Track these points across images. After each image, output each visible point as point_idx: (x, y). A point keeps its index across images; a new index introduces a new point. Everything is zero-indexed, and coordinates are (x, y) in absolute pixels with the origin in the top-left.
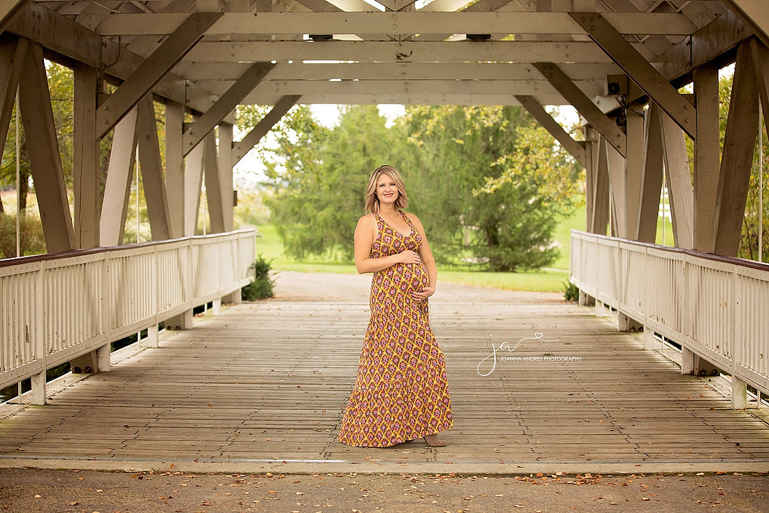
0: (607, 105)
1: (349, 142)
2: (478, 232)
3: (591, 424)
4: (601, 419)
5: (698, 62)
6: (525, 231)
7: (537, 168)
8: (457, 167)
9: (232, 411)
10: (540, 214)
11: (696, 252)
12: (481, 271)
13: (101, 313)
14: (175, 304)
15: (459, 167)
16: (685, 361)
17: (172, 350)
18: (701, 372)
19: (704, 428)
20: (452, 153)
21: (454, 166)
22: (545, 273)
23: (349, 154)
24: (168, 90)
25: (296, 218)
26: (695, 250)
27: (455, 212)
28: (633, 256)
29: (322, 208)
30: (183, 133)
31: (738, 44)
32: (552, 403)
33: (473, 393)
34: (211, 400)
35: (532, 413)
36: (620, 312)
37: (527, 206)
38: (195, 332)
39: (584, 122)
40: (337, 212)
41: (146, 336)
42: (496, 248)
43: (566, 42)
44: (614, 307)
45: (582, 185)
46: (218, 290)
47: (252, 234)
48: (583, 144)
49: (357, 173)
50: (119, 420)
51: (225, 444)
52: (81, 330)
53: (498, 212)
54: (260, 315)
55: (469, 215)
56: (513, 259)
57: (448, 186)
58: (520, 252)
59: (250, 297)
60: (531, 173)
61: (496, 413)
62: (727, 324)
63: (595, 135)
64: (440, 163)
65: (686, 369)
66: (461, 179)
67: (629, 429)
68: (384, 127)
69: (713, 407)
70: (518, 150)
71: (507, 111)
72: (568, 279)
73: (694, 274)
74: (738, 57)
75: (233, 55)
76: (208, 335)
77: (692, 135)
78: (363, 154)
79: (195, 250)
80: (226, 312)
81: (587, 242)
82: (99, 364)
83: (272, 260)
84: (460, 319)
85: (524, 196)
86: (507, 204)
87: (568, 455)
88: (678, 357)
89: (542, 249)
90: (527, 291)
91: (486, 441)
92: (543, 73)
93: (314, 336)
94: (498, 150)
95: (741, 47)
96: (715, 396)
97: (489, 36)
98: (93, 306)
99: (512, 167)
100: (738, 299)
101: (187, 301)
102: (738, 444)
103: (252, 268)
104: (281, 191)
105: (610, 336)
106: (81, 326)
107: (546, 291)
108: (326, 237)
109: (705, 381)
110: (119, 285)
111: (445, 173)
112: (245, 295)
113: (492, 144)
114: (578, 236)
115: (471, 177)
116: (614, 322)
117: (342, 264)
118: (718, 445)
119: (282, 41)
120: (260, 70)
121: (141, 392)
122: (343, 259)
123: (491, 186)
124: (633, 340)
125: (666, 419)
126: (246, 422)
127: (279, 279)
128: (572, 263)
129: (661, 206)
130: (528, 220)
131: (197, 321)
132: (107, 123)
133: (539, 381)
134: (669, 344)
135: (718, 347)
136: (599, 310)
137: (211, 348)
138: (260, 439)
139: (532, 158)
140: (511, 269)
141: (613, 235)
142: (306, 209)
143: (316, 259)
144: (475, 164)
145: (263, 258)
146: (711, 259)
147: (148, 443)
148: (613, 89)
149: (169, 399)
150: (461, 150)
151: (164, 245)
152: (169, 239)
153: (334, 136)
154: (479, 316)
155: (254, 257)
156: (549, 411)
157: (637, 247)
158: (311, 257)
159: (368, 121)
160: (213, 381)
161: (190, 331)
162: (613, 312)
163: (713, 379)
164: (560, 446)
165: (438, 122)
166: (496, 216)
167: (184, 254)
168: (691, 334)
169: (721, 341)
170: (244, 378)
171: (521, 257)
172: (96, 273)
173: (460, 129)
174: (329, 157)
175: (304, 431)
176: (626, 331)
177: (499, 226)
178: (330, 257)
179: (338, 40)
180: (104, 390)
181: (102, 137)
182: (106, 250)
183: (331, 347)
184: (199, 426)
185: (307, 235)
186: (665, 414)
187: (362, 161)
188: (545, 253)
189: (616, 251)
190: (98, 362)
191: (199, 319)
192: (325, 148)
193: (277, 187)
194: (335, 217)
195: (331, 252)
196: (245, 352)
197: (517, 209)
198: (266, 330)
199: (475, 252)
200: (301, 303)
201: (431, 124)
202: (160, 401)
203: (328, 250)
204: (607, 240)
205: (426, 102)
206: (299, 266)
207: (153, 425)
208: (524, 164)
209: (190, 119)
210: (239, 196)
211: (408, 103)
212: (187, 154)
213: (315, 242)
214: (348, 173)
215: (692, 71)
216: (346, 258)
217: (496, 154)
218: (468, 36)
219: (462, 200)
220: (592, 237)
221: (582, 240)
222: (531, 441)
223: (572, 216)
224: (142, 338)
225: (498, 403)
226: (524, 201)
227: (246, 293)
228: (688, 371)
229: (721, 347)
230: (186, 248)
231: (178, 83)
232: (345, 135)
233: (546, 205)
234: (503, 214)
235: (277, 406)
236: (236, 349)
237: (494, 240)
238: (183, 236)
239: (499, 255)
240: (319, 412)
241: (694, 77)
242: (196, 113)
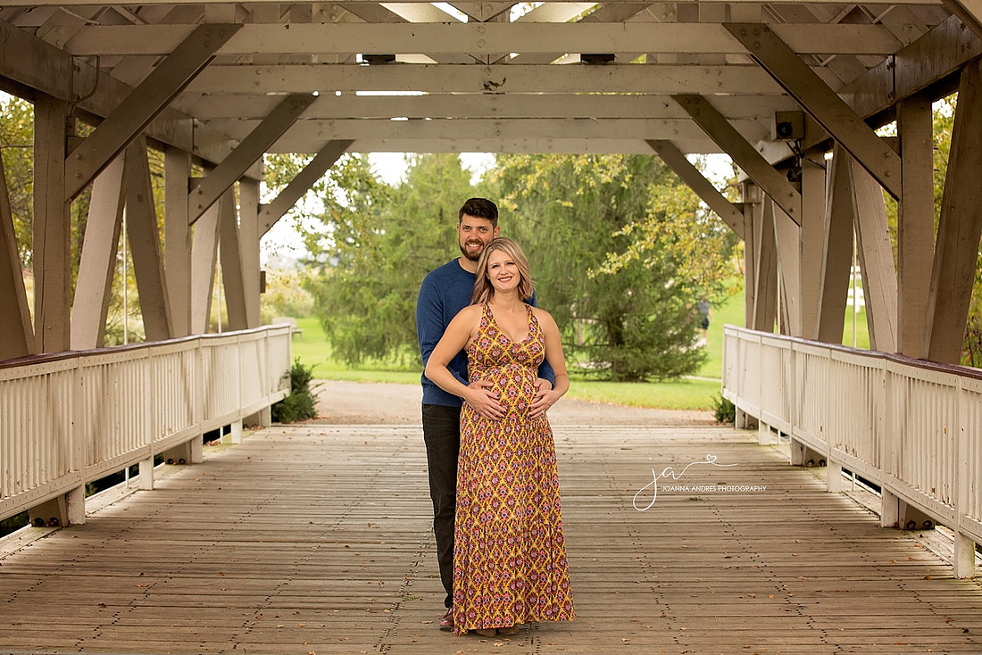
0: (775, 153)
1: (421, 205)
2: (595, 327)
3: (758, 601)
4: (771, 593)
5: (904, 92)
6: (660, 325)
7: (677, 240)
8: (567, 239)
9: (252, 582)
10: (681, 302)
11: (901, 357)
12: (601, 380)
13: (71, 443)
14: (177, 429)
15: (570, 239)
16: (886, 509)
17: (173, 493)
18: (908, 524)
19: (918, 605)
20: (560, 219)
21: (563, 238)
22: (688, 383)
23: (420, 221)
24: (168, 133)
25: (348, 308)
26: (900, 354)
27: (564, 300)
28: (811, 362)
29: (383, 295)
30: (189, 192)
31: (963, 66)
32: (701, 570)
33: (591, 555)
34: (223, 566)
35: (674, 585)
36: (793, 439)
37: (663, 292)
38: (204, 467)
39: (743, 176)
40: (404, 299)
41: (137, 473)
42: (621, 348)
43: (718, 65)
44: (784, 432)
45: (737, 263)
46: (238, 408)
47: (286, 331)
48: (741, 208)
49: (432, 247)
50: (92, 596)
51: (241, 632)
52: (43, 467)
53: (623, 299)
54: (296, 443)
55: (583, 303)
56: (644, 364)
57: (555, 264)
58: (652, 354)
59: (282, 418)
60: (668, 247)
61: (623, 585)
62: (947, 458)
63: (759, 195)
64: (543, 234)
65: (888, 520)
66: (572, 255)
67: (812, 608)
68: (468, 184)
69: (929, 575)
70: (651, 216)
71: (635, 163)
72: (719, 393)
73: (899, 387)
74: (961, 85)
75: (257, 84)
76: (223, 471)
77: (896, 193)
78: (439, 220)
79: (206, 354)
80: (250, 439)
81: (747, 341)
82: (69, 513)
83: (313, 366)
84: (572, 448)
85: (658, 276)
86: (636, 289)
87: (727, 647)
88: (875, 502)
89: (683, 350)
90: (664, 408)
91: (609, 626)
92: (687, 109)
93: (369, 473)
94: (624, 215)
95: (966, 70)
96: (930, 558)
97: (611, 57)
98: (60, 433)
99: (642, 239)
100: (963, 424)
101: (195, 424)
102: (967, 631)
103: (286, 378)
104: (328, 271)
105: (779, 473)
106: (43, 462)
107: (689, 409)
108: (388, 334)
109: (915, 536)
110: (98, 404)
111: (551, 247)
112: (275, 415)
113: (615, 207)
114: (734, 334)
115: (586, 252)
116: (785, 453)
117: (411, 371)
118: (938, 632)
119: (325, 64)
120: (296, 104)
121: (125, 555)
122: (411, 364)
123: (613, 264)
124: (810, 477)
125: (863, 593)
126: (272, 599)
127: (324, 393)
128: (725, 369)
129: (850, 292)
130: (664, 311)
131: (209, 452)
132: (80, 177)
133: (684, 538)
134: (862, 484)
135: (934, 490)
136: (763, 436)
137: (227, 491)
138: (289, 625)
139: (669, 227)
140: (641, 378)
141: (783, 332)
142: (361, 296)
143: (375, 364)
144: (592, 234)
145: (301, 363)
146: (924, 367)
147: (132, 629)
148: (784, 131)
149: (165, 565)
150: (573, 215)
151: (163, 347)
152: (169, 339)
153: (400, 196)
154: (598, 444)
155: (289, 362)
156: (699, 582)
157: (816, 350)
158: (369, 361)
159: (447, 176)
160: (226, 538)
161: (199, 466)
162: (783, 438)
163: (925, 533)
164: (715, 634)
165: (540, 178)
166: (621, 306)
167: (190, 359)
168: (894, 471)
169: (939, 481)
170: (271, 533)
171: (655, 361)
172: (64, 387)
173: (572, 187)
174: (393, 225)
175: (353, 613)
176: (802, 465)
177: (624, 319)
178: (395, 361)
179: (403, 63)
180: (75, 551)
181: (73, 197)
182: (79, 355)
183: (394, 489)
184: (205, 604)
185: (364, 332)
186: (859, 586)
187: (439, 231)
188: (686, 355)
189: (788, 355)
190: (67, 511)
191: (212, 448)
192: (388, 212)
193: (323, 266)
194: (401, 307)
195: (397, 355)
196: (274, 496)
197: (649, 295)
198: (304, 464)
199: (592, 355)
200: (352, 426)
201: (531, 181)
202: (152, 568)
203: (393, 351)
204: (774, 339)
205: (525, 149)
206: (352, 374)
207: (141, 603)
208: (657, 235)
209: (199, 172)
210: (268, 279)
211: (500, 151)
212: (195, 221)
213: (375, 341)
214: (419, 247)
215: (895, 105)
216: (416, 363)
217: (620, 221)
218: (583, 57)
219: (574, 283)
220: (754, 335)
221: (739, 339)
222: (674, 626)
223: (723, 305)
224: (130, 477)
225: (626, 570)
226: (658, 285)
227: (277, 412)
228: (890, 522)
229: (938, 491)
230: (194, 352)
231: (182, 122)
232: (415, 194)
233: (688, 290)
234: (630, 302)
235: (316, 576)
236: (261, 492)
237: (617, 339)
238: (190, 334)
239: (624, 358)
240: (375, 583)
241: (898, 112)
242: (207, 165)
